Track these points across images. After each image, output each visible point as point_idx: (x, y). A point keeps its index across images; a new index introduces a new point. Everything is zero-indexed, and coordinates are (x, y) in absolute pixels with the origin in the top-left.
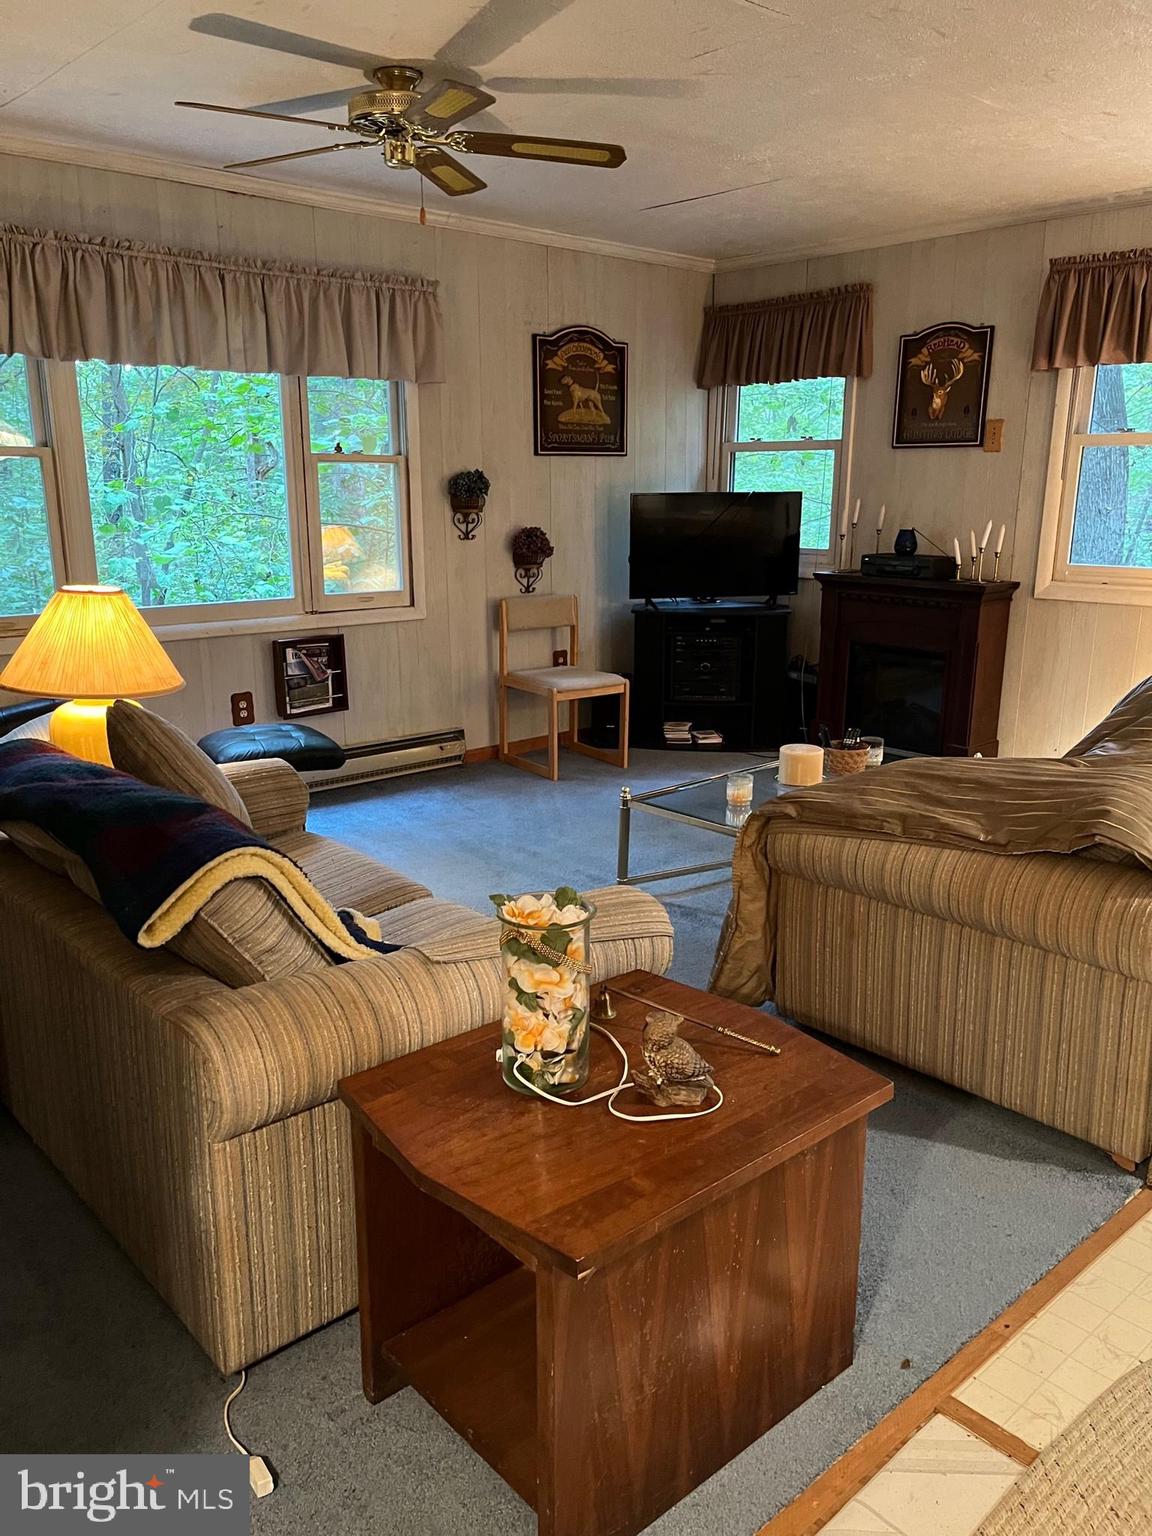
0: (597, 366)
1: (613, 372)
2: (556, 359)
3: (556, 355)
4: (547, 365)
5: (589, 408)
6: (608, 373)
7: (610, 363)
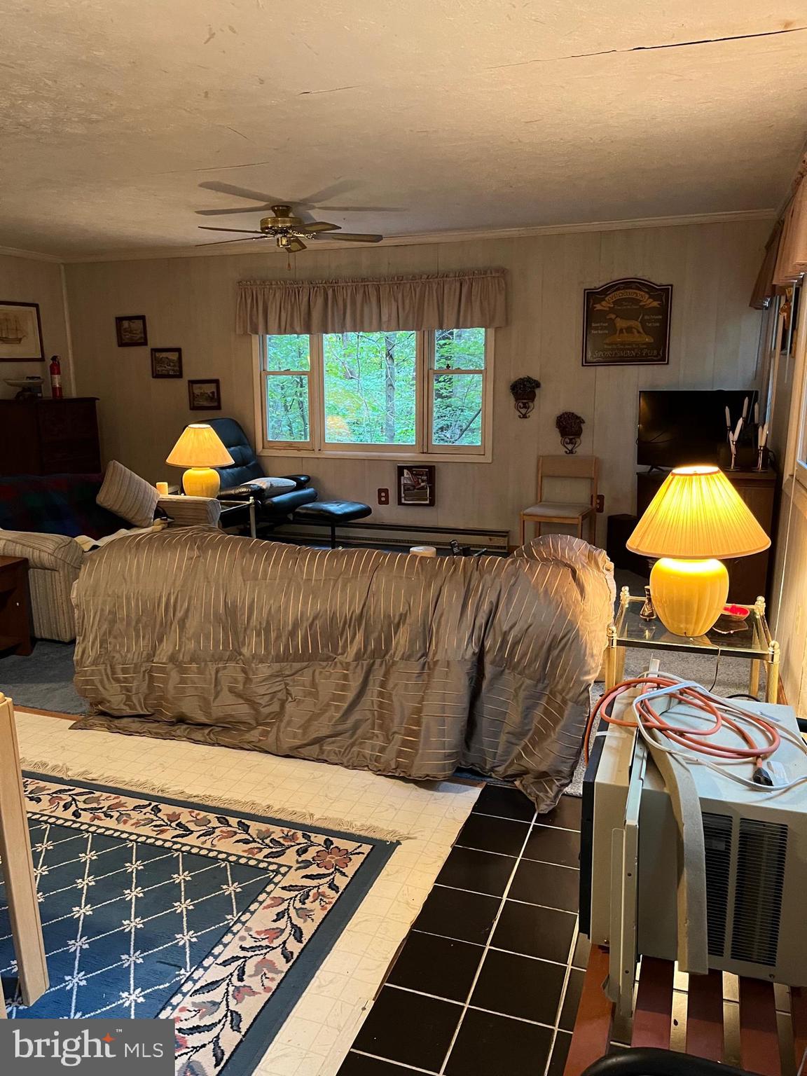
0: (641, 304)
1: (658, 306)
2: (604, 303)
3: (605, 300)
4: (595, 307)
5: (633, 333)
6: (654, 307)
7: (655, 301)
